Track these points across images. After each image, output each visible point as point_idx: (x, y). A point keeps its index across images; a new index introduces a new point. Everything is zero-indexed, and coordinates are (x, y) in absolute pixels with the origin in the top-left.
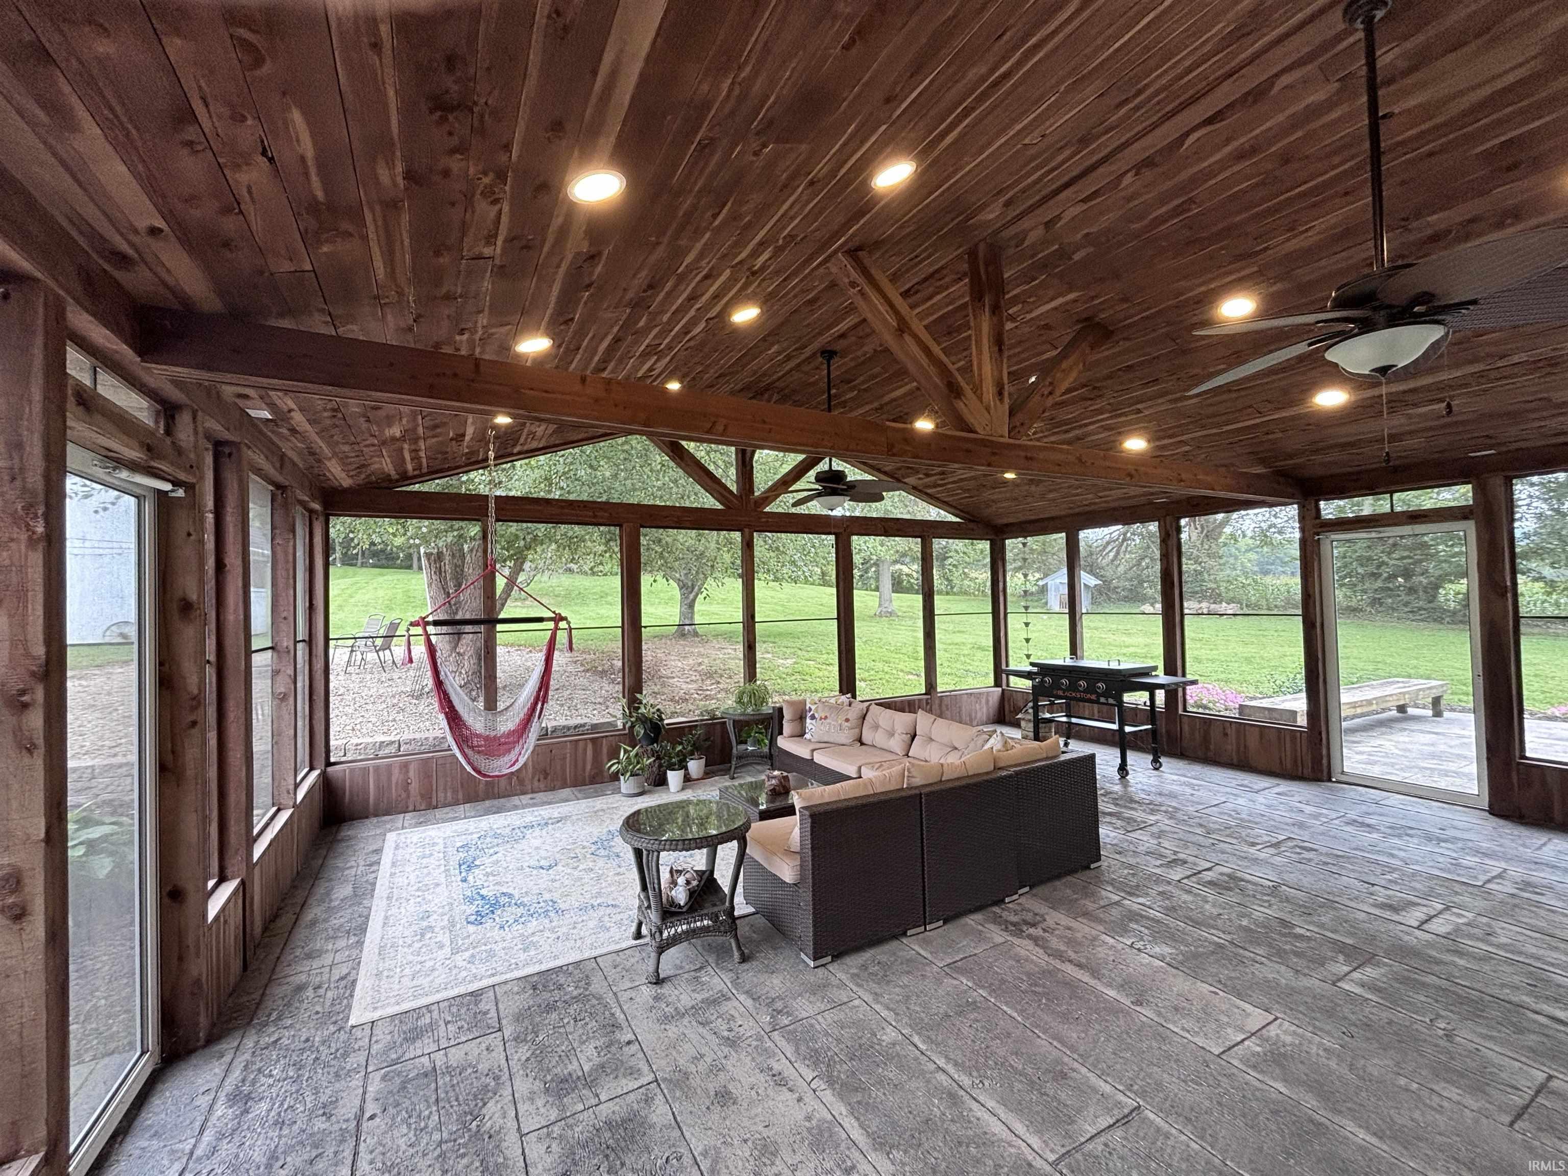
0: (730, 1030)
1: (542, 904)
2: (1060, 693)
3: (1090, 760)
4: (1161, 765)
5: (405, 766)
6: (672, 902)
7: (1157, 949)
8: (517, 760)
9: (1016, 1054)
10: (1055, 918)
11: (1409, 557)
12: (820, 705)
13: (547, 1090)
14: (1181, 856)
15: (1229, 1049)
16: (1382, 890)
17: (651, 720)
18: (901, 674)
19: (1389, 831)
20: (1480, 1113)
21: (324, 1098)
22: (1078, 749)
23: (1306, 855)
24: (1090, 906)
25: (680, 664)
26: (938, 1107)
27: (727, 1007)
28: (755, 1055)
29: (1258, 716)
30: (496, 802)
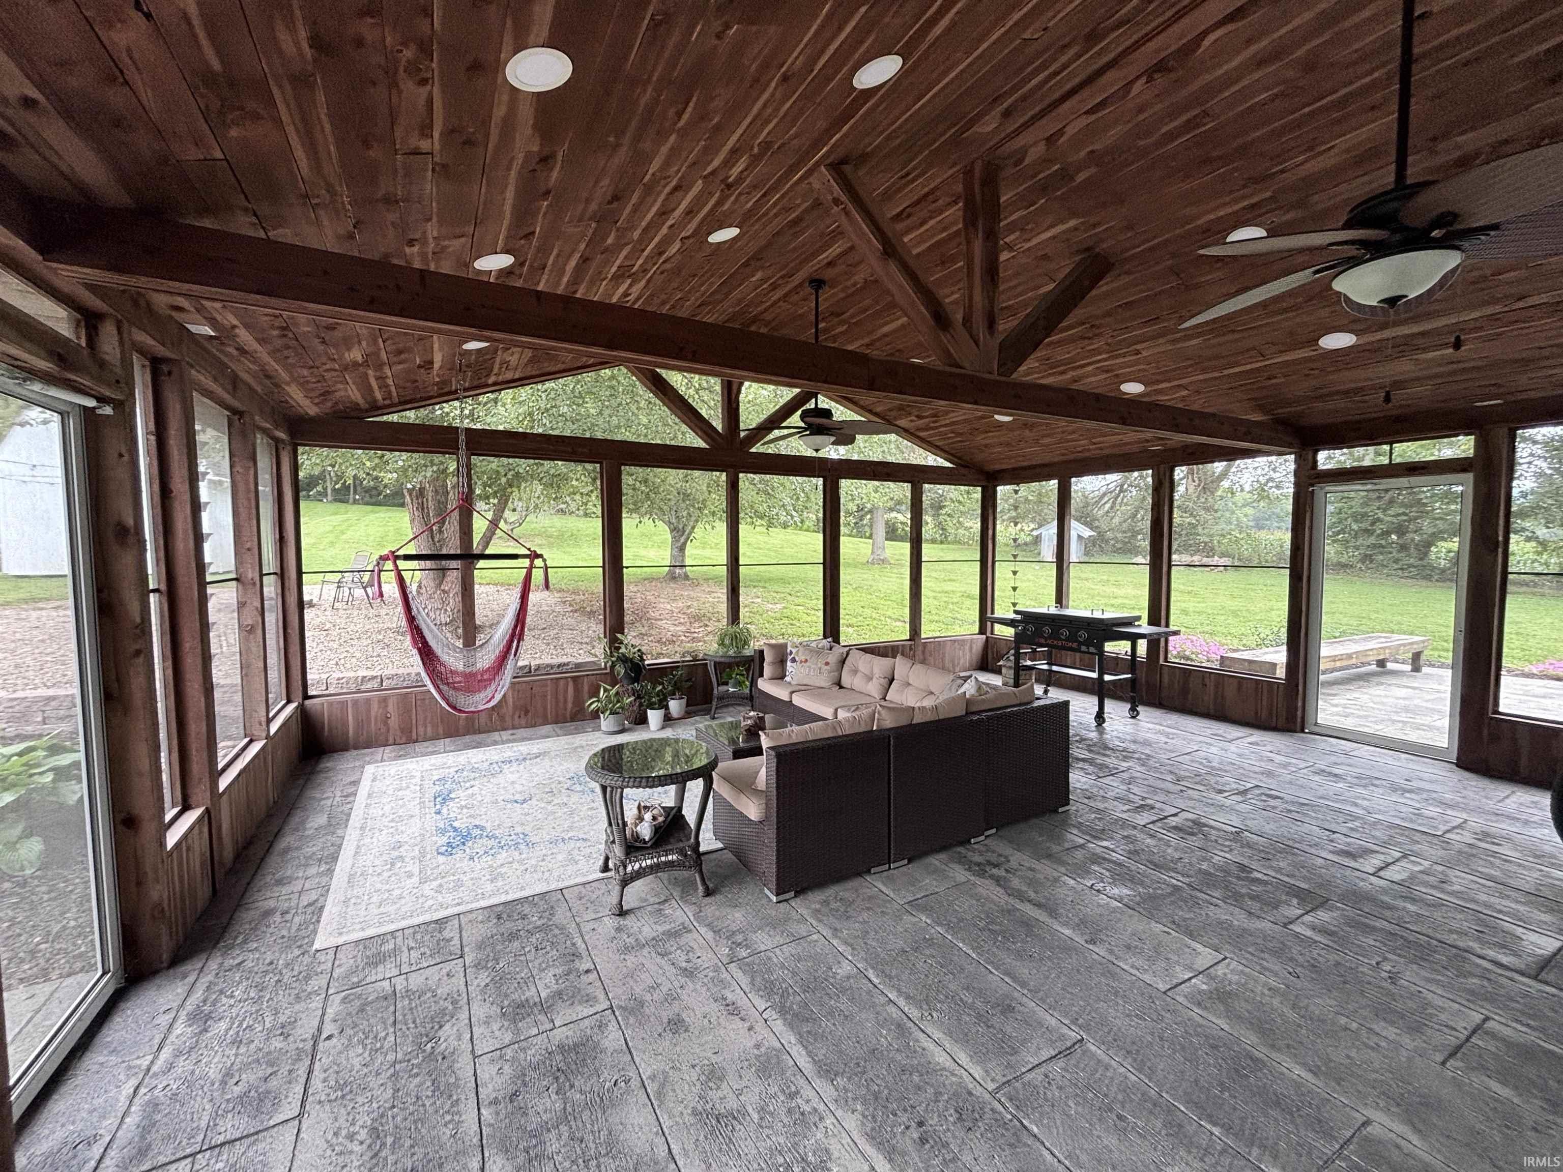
0: (688, 961)
1: (513, 837)
2: (1043, 641)
3: (1064, 706)
4: (1138, 714)
5: (384, 700)
6: (637, 837)
7: (1116, 891)
8: (493, 697)
9: (967, 989)
10: (1017, 858)
11: (1404, 514)
12: (801, 648)
13: (504, 1014)
14: (1149, 802)
15: (1176, 986)
16: (1342, 837)
17: (631, 660)
18: (889, 620)
19: (1355, 781)
20: (1416, 1052)
21: (282, 1019)
22: (1056, 695)
23: (1272, 802)
24: (1055, 848)
25: (669, 607)
26: (886, 1038)
27: (687, 939)
28: (711, 985)
29: (1237, 668)
30: (478, 738)
